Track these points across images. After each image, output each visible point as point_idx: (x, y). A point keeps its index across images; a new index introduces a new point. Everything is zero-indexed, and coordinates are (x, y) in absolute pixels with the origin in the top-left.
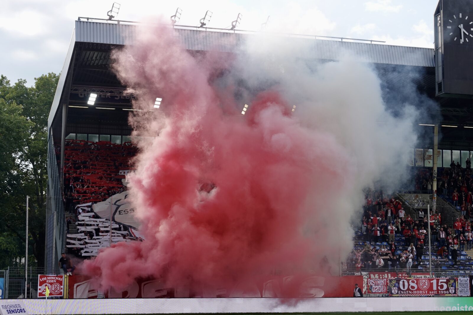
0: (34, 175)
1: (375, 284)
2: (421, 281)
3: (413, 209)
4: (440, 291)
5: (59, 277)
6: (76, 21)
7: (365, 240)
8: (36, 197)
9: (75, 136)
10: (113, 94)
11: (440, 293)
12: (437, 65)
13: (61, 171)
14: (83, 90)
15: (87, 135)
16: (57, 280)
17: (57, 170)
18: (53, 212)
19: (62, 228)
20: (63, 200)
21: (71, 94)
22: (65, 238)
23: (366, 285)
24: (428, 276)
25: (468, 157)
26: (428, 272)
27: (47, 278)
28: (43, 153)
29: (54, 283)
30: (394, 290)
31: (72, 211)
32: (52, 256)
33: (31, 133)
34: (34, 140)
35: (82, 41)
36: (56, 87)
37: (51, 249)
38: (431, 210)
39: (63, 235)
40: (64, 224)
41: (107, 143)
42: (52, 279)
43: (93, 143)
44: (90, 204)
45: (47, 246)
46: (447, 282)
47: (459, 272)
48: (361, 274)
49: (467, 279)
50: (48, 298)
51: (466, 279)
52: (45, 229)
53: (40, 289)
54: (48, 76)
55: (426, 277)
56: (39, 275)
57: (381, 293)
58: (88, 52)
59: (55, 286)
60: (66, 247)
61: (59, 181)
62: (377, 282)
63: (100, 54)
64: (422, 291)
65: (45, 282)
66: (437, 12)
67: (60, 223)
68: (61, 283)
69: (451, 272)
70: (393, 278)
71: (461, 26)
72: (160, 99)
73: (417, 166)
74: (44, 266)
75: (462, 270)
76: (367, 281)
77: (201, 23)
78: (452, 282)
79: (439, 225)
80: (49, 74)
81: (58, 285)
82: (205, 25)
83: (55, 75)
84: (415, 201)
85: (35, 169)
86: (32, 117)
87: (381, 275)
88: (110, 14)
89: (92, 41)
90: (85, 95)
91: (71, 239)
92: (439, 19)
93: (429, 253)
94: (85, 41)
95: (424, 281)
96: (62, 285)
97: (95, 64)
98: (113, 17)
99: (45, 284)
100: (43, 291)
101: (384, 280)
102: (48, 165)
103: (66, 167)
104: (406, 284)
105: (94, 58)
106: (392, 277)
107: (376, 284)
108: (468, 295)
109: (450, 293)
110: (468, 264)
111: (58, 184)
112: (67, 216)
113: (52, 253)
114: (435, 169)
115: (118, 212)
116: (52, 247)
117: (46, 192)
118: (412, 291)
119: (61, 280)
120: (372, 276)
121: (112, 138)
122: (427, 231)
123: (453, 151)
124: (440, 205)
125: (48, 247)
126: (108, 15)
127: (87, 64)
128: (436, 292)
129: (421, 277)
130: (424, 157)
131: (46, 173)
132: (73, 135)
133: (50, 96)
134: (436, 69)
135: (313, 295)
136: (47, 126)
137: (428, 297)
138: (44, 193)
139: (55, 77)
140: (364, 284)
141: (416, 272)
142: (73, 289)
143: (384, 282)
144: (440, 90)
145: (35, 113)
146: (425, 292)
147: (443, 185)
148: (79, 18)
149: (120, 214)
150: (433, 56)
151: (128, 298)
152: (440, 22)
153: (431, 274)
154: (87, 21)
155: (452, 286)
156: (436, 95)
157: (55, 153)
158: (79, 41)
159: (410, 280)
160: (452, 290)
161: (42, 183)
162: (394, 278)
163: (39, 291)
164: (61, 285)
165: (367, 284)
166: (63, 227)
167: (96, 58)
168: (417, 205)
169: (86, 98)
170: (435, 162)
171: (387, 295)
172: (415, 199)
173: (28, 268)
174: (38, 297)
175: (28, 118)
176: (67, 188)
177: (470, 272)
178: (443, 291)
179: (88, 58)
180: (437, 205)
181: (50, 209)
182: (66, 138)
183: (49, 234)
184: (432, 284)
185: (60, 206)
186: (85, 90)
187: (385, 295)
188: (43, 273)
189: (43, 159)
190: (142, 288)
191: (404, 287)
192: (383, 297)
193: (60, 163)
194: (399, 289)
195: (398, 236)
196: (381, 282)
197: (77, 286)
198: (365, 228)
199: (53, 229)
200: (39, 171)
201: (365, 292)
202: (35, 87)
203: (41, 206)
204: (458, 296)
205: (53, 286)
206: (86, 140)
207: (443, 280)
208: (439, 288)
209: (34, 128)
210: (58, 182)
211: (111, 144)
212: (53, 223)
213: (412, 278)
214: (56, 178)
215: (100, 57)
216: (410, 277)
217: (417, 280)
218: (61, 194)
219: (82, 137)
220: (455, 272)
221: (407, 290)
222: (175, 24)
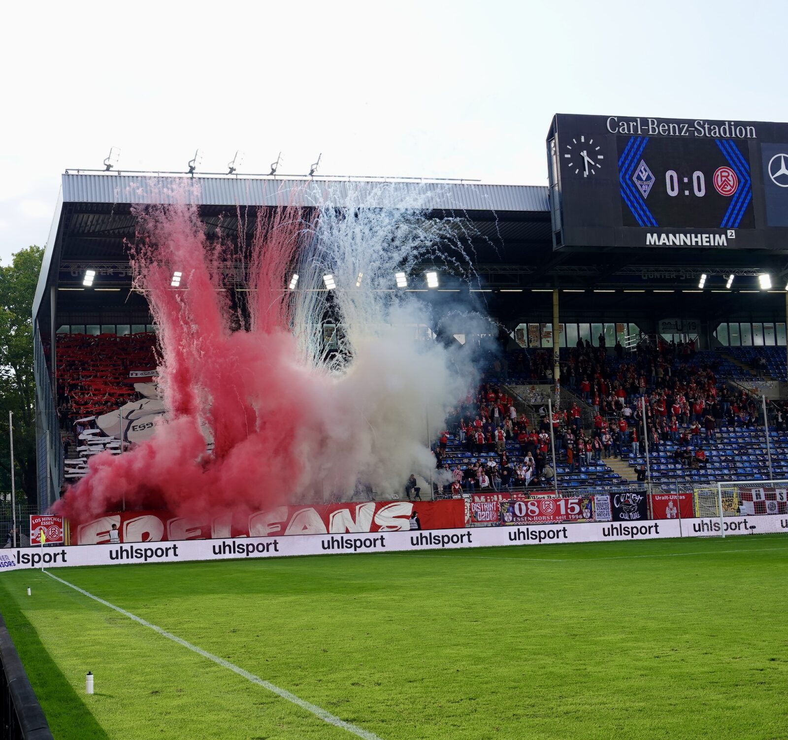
0: (17, 383)
1: (481, 509)
2: (543, 502)
3: (529, 406)
4: (570, 516)
6: (63, 175)
7: (465, 451)
8: (22, 412)
9: (68, 329)
10: (117, 270)
11: (570, 518)
12: (553, 209)
13: (53, 376)
14: (76, 267)
15: (84, 326)
16: (54, 521)
17: (47, 376)
18: (45, 432)
19: (58, 452)
20: (57, 415)
21: (60, 273)
22: (62, 464)
23: (468, 512)
24: (552, 496)
25: (601, 332)
26: (552, 490)
27: (41, 519)
28: (28, 353)
29: (51, 525)
30: (508, 517)
31: (70, 429)
32: (47, 490)
33: (11, 328)
34: (16, 336)
35: (72, 201)
36: (41, 265)
37: (44, 480)
38: (553, 406)
39: (59, 461)
41: (111, 336)
42: (49, 521)
43: (93, 337)
44: (92, 418)
45: (39, 476)
46: (579, 503)
47: (595, 488)
48: (462, 497)
49: (607, 498)
50: (44, 546)
51: (605, 497)
52: (35, 453)
53: (33, 535)
54: (29, 250)
55: (550, 498)
56: (31, 516)
57: (490, 521)
58: (81, 216)
59: (53, 529)
60: (64, 477)
61: (51, 389)
62: (484, 507)
63: (97, 216)
64: (546, 516)
65: (39, 524)
66: (551, 137)
67: (55, 445)
68: (60, 525)
69: (584, 488)
71: (584, 153)
72: (180, 274)
73: (531, 347)
74: (36, 503)
75: (599, 485)
76: (471, 506)
77: (230, 168)
78: (586, 503)
79: (565, 426)
80: (31, 247)
81: (57, 528)
82: (235, 170)
83: (39, 248)
84: (531, 395)
85: (18, 376)
86: (11, 307)
87: (488, 497)
88: (107, 162)
89: (85, 201)
90: (79, 272)
91: (69, 466)
92: (553, 145)
93: (554, 464)
94: (76, 201)
95: (549, 503)
96: (62, 528)
97: (91, 231)
98: (112, 167)
99: (39, 527)
100: (38, 537)
101: (494, 504)
102: (34, 369)
103: (58, 370)
104: (524, 508)
105: (89, 223)
106: (505, 499)
107: (483, 510)
108: (609, 519)
109: (583, 518)
110: (607, 478)
111: (49, 394)
112: (64, 435)
113: (46, 485)
114: (557, 350)
115: (131, 428)
116: (46, 477)
117: (33, 404)
118: (533, 517)
119: (61, 521)
120: (477, 498)
121: (118, 329)
122: (549, 435)
123: (580, 324)
124: (565, 398)
125: (41, 478)
126: (105, 164)
127: (81, 231)
128: (565, 516)
129: (544, 498)
130: (541, 334)
131: (34, 380)
132: (65, 328)
133: (33, 277)
134: (552, 213)
135: (398, 528)
136: (31, 317)
137: (554, 524)
138: (32, 406)
139: (38, 251)
140: (466, 510)
141: (536, 491)
142: (77, 532)
143: (494, 506)
144: (559, 242)
145: (15, 301)
146: (550, 517)
147: (569, 371)
148: (67, 171)
149: (134, 430)
150: (547, 196)
151: (149, 542)
152: (554, 149)
153: (557, 493)
154: (77, 173)
155: (587, 508)
156: (554, 250)
157: (43, 353)
158: (68, 201)
159: (528, 501)
160: (587, 514)
161: (29, 393)
162: (507, 500)
163: (32, 537)
164: (60, 528)
165: (470, 509)
166: (59, 450)
167: (92, 222)
168: (533, 401)
169: (81, 277)
170: (556, 340)
171: (497, 524)
172: (531, 392)
173: (16, 507)
174: (31, 544)
175: (6, 307)
176: (62, 398)
177: (611, 488)
178: (575, 515)
179: (81, 224)
180: (561, 398)
181: (41, 428)
182: (57, 332)
183: (40, 461)
184: (559, 507)
185: (54, 423)
186: (79, 267)
187: (496, 524)
188: (36, 513)
189: (28, 361)
190: (168, 527)
192: (492, 526)
193: (51, 365)
194: (514, 515)
195: (509, 443)
196: (489, 506)
197: (82, 529)
198: (464, 434)
199: (46, 454)
200: (24, 378)
201: (468, 521)
202: (12, 266)
203: (28, 424)
204: (596, 522)
205: (50, 529)
206: (83, 333)
207: (573, 500)
208: (569, 510)
209: (14, 320)
210: (49, 391)
211: (116, 337)
212: (46, 445)
213: (532, 499)
214: (46, 385)
215: (97, 221)
216: (529, 498)
217: (539, 502)
218: (54, 408)
219: (78, 329)
220: (590, 489)
221: (525, 516)
222: (194, 171)
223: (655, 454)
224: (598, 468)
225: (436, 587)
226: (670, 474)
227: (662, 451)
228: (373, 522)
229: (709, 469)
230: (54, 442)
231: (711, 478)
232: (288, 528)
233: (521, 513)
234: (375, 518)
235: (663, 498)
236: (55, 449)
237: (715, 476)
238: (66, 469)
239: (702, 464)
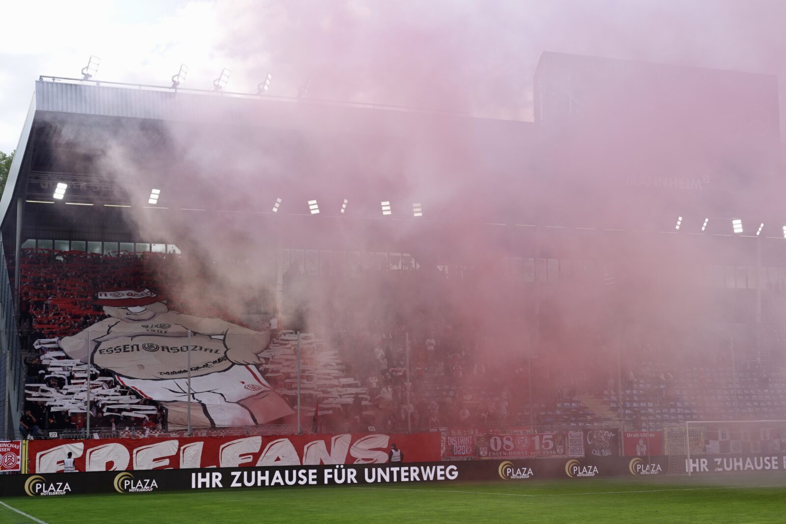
1: (458, 442)
2: (519, 437)
4: (544, 452)
5: (15, 443)
6: (36, 81)
9: (35, 243)
10: (90, 185)
11: (544, 453)
13: (16, 293)
14: (46, 179)
15: (52, 241)
16: (11, 448)
17: (10, 292)
18: (4, 352)
19: (18, 374)
20: (19, 334)
21: (29, 184)
22: (22, 387)
23: (444, 446)
24: (528, 431)
26: (528, 425)
29: (7, 452)
30: (484, 451)
32: (4, 414)
35: (45, 109)
36: (7, 174)
37: (2, 404)
39: (19, 383)
40: (20, 368)
41: (81, 253)
42: (5, 447)
43: (61, 253)
46: (554, 439)
47: (569, 424)
49: (581, 434)
51: (578, 433)
55: (526, 433)
57: (466, 455)
59: (9, 456)
60: (24, 400)
61: (13, 307)
62: (460, 440)
64: (521, 451)
67: (15, 367)
68: (17, 452)
69: (559, 424)
70: (481, 435)
71: (570, 93)
72: (158, 191)
75: (573, 422)
76: (447, 440)
77: (215, 85)
78: (560, 438)
81: (14, 456)
82: (220, 87)
83: (5, 155)
87: (465, 431)
88: (85, 72)
90: (49, 185)
91: (30, 389)
93: (530, 399)
94: (50, 110)
95: (523, 438)
96: (19, 455)
97: (65, 142)
98: (91, 76)
101: (470, 438)
103: (22, 287)
104: (499, 442)
106: (480, 433)
107: (459, 444)
108: (582, 456)
109: (557, 454)
110: (581, 414)
111: (11, 312)
112: (25, 356)
113: (4, 410)
114: (538, 285)
116: (4, 400)
118: (508, 452)
119: (18, 448)
120: (453, 432)
121: (88, 245)
123: (561, 260)
126: (83, 74)
128: (539, 452)
129: (520, 433)
130: (522, 269)
132: (31, 242)
135: (374, 461)
137: (528, 459)
139: (5, 158)
140: (442, 444)
141: (512, 425)
142: (35, 460)
143: (469, 440)
146: (525, 452)
148: (41, 77)
153: (532, 428)
154: (52, 81)
155: (560, 444)
157: (6, 268)
158: (41, 109)
159: (504, 436)
160: (560, 449)
162: (483, 434)
164: (17, 455)
165: (447, 443)
166: (20, 372)
169: (52, 190)
171: (473, 458)
176: (24, 315)
177: (584, 424)
178: (549, 450)
182: (23, 246)
184: (533, 442)
185: (15, 343)
186: (50, 179)
187: (471, 458)
190: (134, 456)
191: (496, 447)
193: (14, 281)
194: (490, 449)
196: (466, 440)
197: (41, 456)
199: (5, 376)
201: (444, 454)
205: (6, 456)
206: (51, 248)
207: (548, 436)
208: (543, 446)
210: (11, 309)
211: (87, 254)
212: (6, 366)
213: (507, 434)
214: (7, 302)
216: (504, 433)
217: (514, 437)
218: (15, 326)
219: (45, 244)
220: (564, 425)
221: (500, 450)
222: (178, 87)
223: (628, 392)
224: (573, 404)
225: (406, 520)
226: (642, 412)
227: (635, 389)
228: (349, 453)
229: (679, 408)
230: (14, 363)
231: (681, 417)
232: (261, 458)
233: (496, 448)
234: (351, 450)
235: (634, 436)
236: (15, 371)
237: (684, 414)
238: (27, 391)
239: (672, 403)
